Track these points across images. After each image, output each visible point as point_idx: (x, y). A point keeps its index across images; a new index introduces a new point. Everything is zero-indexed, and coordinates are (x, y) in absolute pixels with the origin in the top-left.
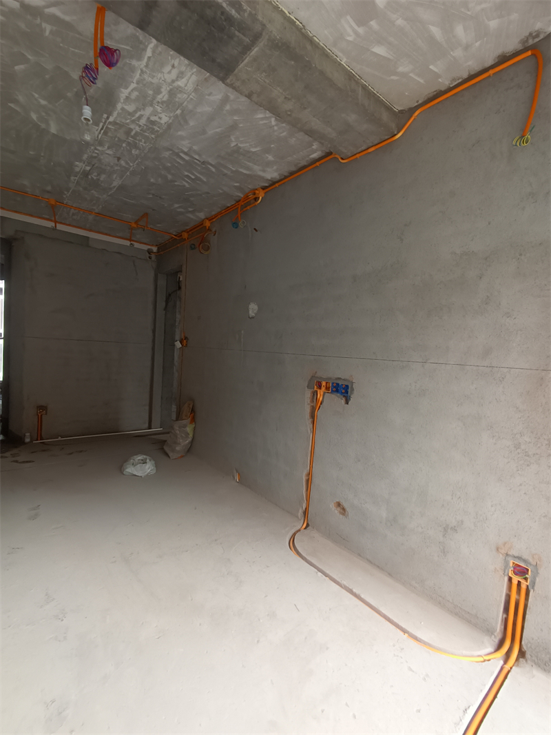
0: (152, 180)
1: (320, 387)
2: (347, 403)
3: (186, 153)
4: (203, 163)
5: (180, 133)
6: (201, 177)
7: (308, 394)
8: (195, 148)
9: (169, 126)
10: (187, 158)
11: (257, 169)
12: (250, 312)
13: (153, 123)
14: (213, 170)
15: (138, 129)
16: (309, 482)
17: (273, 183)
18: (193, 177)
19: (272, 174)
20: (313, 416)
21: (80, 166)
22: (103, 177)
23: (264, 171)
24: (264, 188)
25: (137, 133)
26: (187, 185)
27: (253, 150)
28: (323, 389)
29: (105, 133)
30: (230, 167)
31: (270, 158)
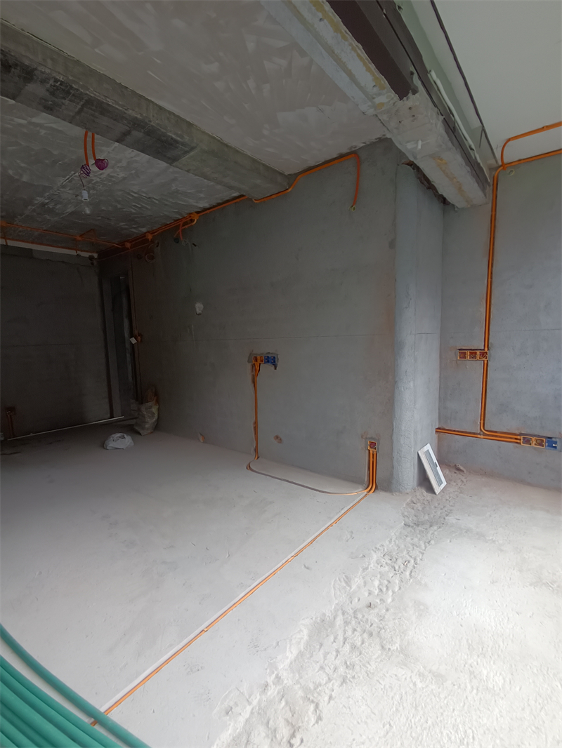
0: (103, 208)
1: (256, 361)
2: (276, 369)
3: (135, 193)
4: (149, 198)
5: (132, 182)
6: (147, 206)
7: (249, 366)
8: (144, 190)
9: (124, 179)
10: (136, 195)
11: (192, 202)
12: (197, 310)
13: (112, 177)
14: (157, 202)
15: (98, 180)
16: (256, 429)
17: (205, 209)
18: (139, 206)
19: (204, 204)
20: (254, 382)
21: (39, 200)
22: (58, 207)
23: (197, 203)
24: (198, 212)
25: (97, 182)
26: (133, 211)
27: (189, 191)
28: (259, 361)
29: (70, 182)
30: (171, 200)
31: (202, 195)
